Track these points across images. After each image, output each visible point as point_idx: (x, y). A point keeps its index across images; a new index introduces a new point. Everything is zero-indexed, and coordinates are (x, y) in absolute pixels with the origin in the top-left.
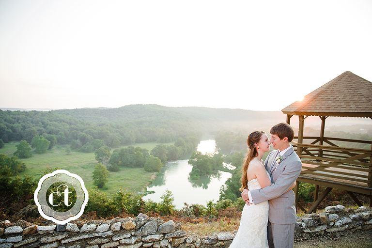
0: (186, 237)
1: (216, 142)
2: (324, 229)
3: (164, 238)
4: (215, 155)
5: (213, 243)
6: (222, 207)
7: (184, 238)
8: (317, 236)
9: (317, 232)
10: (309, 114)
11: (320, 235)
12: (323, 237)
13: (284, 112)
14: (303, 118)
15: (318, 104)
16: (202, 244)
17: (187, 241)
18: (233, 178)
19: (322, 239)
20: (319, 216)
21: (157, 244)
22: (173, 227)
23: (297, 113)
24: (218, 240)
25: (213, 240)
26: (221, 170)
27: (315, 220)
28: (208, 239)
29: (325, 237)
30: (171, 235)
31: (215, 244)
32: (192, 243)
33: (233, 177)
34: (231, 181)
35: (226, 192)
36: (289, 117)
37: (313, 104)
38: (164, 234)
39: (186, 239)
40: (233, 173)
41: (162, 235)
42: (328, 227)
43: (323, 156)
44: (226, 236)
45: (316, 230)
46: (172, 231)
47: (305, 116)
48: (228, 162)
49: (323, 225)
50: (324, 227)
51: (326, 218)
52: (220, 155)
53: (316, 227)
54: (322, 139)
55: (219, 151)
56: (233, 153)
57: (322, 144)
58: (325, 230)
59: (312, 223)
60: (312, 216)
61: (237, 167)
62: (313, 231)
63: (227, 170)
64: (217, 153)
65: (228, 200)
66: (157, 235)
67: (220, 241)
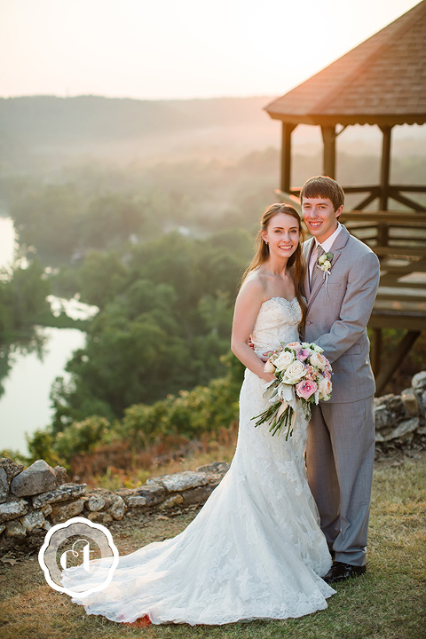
0: (86, 498)
1: (16, 225)
2: (413, 428)
3: (30, 508)
4: (19, 273)
5: (156, 501)
6: (77, 448)
7: (82, 501)
8: (399, 447)
9: (398, 438)
10: (349, 120)
11: (405, 444)
12: (412, 447)
13: (274, 115)
14: (334, 135)
15: (376, 89)
16: (129, 509)
17: (92, 506)
18: (92, 348)
19: (409, 453)
20: (399, 400)
21: (16, 526)
22: (52, 475)
23: (314, 119)
24: (167, 493)
25: (154, 494)
26: (45, 324)
27: (392, 410)
28: (141, 493)
29: (415, 446)
30: (50, 496)
31: (162, 502)
32: (103, 510)
33: (90, 343)
34: (85, 359)
35: (72, 398)
36: (288, 130)
37: (361, 90)
38: (29, 499)
39: (87, 502)
40: (92, 328)
41: (23, 502)
42: (422, 423)
43: (392, 243)
44: (187, 478)
45: (396, 433)
46: (51, 487)
47: (339, 128)
48: (66, 292)
49: (409, 419)
50: (411, 425)
51: (417, 402)
52: (35, 270)
53: (394, 427)
54: (384, 191)
55: (29, 256)
56: (81, 260)
57: (384, 206)
58: (415, 432)
59: (385, 418)
60: (385, 402)
61: (101, 307)
62: (389, 438)
63: (65, 322)
64: (24, 264)
65: (91, 422)
66: (13, 504)
67: (174, 493)
